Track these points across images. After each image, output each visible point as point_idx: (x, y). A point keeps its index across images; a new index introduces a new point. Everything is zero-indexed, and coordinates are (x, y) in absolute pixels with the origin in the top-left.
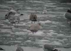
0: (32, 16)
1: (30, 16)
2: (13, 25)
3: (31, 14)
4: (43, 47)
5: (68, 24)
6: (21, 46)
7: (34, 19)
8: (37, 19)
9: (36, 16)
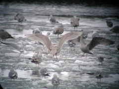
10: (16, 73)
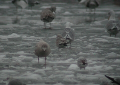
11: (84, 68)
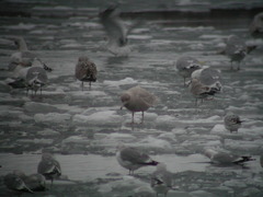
0: (83, 66)
1: (78, 66)
2: (27, 95)
3: (80, 60)
4: (118, 153)
5: (185, 86)
6: (53, 153)
7: (87, 74)
8: (97, 75)
9: (93, 65)
10: (58, 165)
11: (236, 130)
